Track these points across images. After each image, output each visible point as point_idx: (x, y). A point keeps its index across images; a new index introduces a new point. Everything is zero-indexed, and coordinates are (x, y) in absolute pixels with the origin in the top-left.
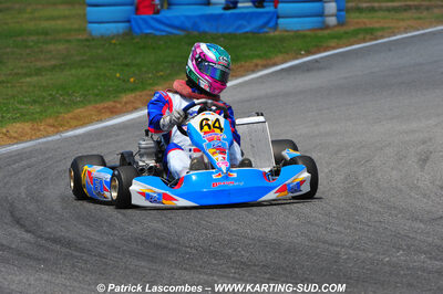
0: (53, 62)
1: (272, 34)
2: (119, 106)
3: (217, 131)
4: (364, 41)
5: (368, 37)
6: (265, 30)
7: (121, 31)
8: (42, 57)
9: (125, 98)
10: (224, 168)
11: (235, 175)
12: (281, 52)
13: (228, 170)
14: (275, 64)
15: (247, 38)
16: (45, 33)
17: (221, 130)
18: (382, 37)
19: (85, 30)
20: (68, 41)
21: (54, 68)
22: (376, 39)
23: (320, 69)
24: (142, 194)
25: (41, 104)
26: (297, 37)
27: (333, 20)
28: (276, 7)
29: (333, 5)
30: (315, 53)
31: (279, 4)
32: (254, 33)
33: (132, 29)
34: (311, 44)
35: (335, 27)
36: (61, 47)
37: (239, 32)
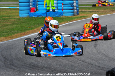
0: (11, 23)
1: (62, 17)
2: (26, 33)
4: (83, 19)
5: (84, 18)
6: (60, 16)
7: (27, 16)
8: (8, 22)
9: (27, 31)
12: (63, 21)
14: (62, 24)
15: (56, 18)
16: (9, 16)
18: (87, 18)
20: (15, 18)
21: (11, 24)
22: (86, 18)
23: (72, 25)
25: (8, 33)
26: (68, 18)
27: (76, 14)
28: (63, 11)
29: (76, 10)
30: (71, 21)
31: (64, 10)
32: (57, 17)
33: (29, 16)
34: (71, 19)
35: (76, 15)
36: (13, 20)
37: (54, 17)
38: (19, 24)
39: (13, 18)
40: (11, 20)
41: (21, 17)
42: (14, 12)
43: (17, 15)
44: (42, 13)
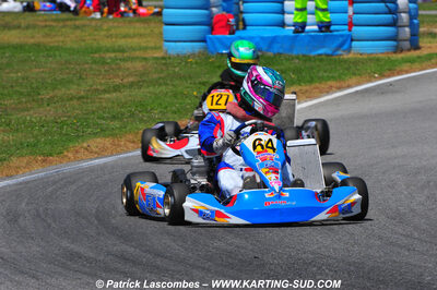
0: (131, 79)
1: (345, 57)
3: (270, 151)
6: (340, 52)
7: (197, 50)
10: (277, 188)
11: (287, 195)
12: (354, 74)
13: (281, 189)
14: (349, 87)
15: (321, 60)
16: (122, 50)
17: (274, 150)
19: (160, 48)
20: (145, 59)
21: (132, 85)
23: (393, 92)
24: (196, 211)
26: (370, 60)
27: (407, 44)
28: (350, 30)
29: (407, 29)
30: (389, 76)
31: (354, 28)
32: (328, 55)
33: (207, 48)
34: (385, 68)
35: (409, 50)
36: (138, 65)
37: (313, 54)
38: (167, 84)
39: (137, 58)
40: (128, 65)
41: (172, 52)
42: (142, 31)
43: (152, 45)
44: (262, 38)
